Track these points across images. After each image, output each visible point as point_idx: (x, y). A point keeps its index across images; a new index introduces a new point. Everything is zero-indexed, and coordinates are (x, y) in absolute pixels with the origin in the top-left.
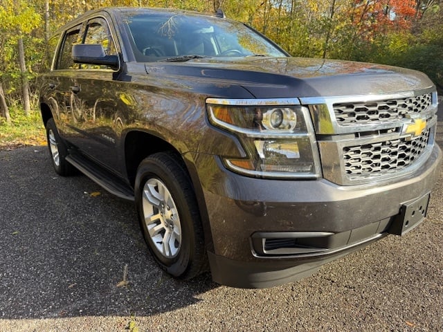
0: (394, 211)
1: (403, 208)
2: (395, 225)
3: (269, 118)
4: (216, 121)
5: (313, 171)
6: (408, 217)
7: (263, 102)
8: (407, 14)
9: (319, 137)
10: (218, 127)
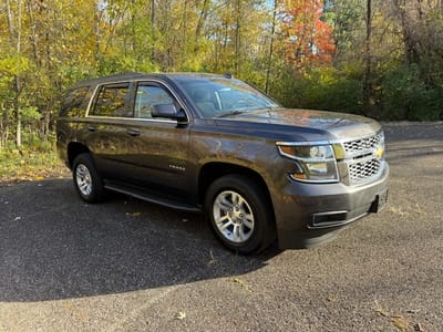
0: (373, 199)
1: (377, 197)
2: (374, 207)
3: (313, 151)
4: (282, 153)
5: (336, 178)
6: (380, 202)
7: (311, 143)
8: (328, 51)
9: (338, 160)
10: (283, 156)
